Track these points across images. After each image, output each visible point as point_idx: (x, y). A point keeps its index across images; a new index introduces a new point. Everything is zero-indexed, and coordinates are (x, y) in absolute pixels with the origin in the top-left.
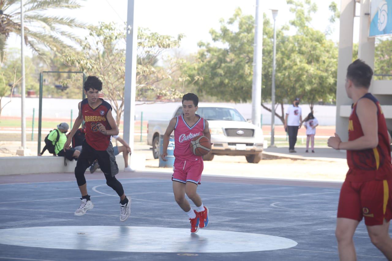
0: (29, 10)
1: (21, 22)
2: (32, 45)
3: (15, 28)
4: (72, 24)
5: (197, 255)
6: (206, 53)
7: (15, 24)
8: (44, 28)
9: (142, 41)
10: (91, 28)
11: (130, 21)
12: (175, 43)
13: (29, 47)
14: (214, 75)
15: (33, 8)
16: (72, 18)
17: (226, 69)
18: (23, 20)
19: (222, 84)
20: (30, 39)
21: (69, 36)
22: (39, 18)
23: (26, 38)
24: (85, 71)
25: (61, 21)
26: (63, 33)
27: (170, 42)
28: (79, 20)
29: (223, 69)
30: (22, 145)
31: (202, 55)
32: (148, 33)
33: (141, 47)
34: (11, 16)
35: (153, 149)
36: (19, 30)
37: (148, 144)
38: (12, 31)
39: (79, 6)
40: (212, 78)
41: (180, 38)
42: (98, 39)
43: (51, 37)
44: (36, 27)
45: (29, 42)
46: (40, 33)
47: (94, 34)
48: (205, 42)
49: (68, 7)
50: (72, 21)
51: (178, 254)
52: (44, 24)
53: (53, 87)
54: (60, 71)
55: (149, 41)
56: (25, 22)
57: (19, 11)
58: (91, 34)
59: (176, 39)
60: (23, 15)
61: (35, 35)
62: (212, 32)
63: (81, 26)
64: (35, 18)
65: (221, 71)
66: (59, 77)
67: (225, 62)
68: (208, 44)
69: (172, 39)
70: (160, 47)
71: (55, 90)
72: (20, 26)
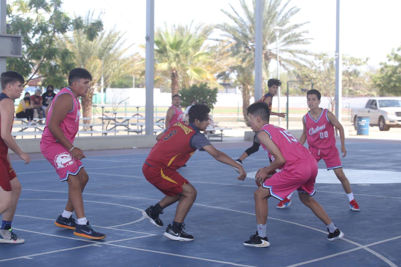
0: (281, 46)
1: (277, 53)
2: (284, 66)
3: (274, 57)
4: (306, 54)
5: (369, 185)
6: (384, 68)
7: (274, 55)
8: (290, 56)
9: (345, 62)
10: (316, 55)
11: (337, 50)
12: (364, 63)
13: (282, 67)
14: (390, 81)
15: (284, 45)
16: (306, 50)
17: (397, 78)
18: (278, 52)
19: (395, 86)
20: (282, 62)
21: (305, 60)
22: (288, 50)
23: (280, 62)
24: (313, 80)
25: (300, 52)
26: (301, 59)
27: (361, 62)
28: (310, 51)
29: (395, 78)
30: (279, 123)
31: (382, 70)
32: (348, 57)
33: (345, 66)
34: (271, 50)
35: (354, 125)
36: (276, 58)
37: (352, 122)
38: (272, 58)
39: (309, 43)
40: (389, 83)
41: (367, 59)
42: (319, 61)
43: (294, 61)
44: (285, 56)
45: (282, 64)
46: (288, 59)
47: (317, 58)
48: (383, 62)
49: (303, 44)
50: (306, 52)
51: (358, 185)
52: (290, 54)
53: (299, 90)
54: (304, 80)
55: (349, 62)
56: (280, 53)
57: (276, 47)
58: (315, 59)
59: (365, 60)
60: (278, 49)
61: (285, 60)
62: (388, 56)
63: (311, 54)
64: (285, 50)
65: (394, 79)
66: (303, 84)
67: (396, 73)
68: (386, 63)
69: (362, 61)
70: (355, 65)
71: (301, 92)
72: (276, 55)
